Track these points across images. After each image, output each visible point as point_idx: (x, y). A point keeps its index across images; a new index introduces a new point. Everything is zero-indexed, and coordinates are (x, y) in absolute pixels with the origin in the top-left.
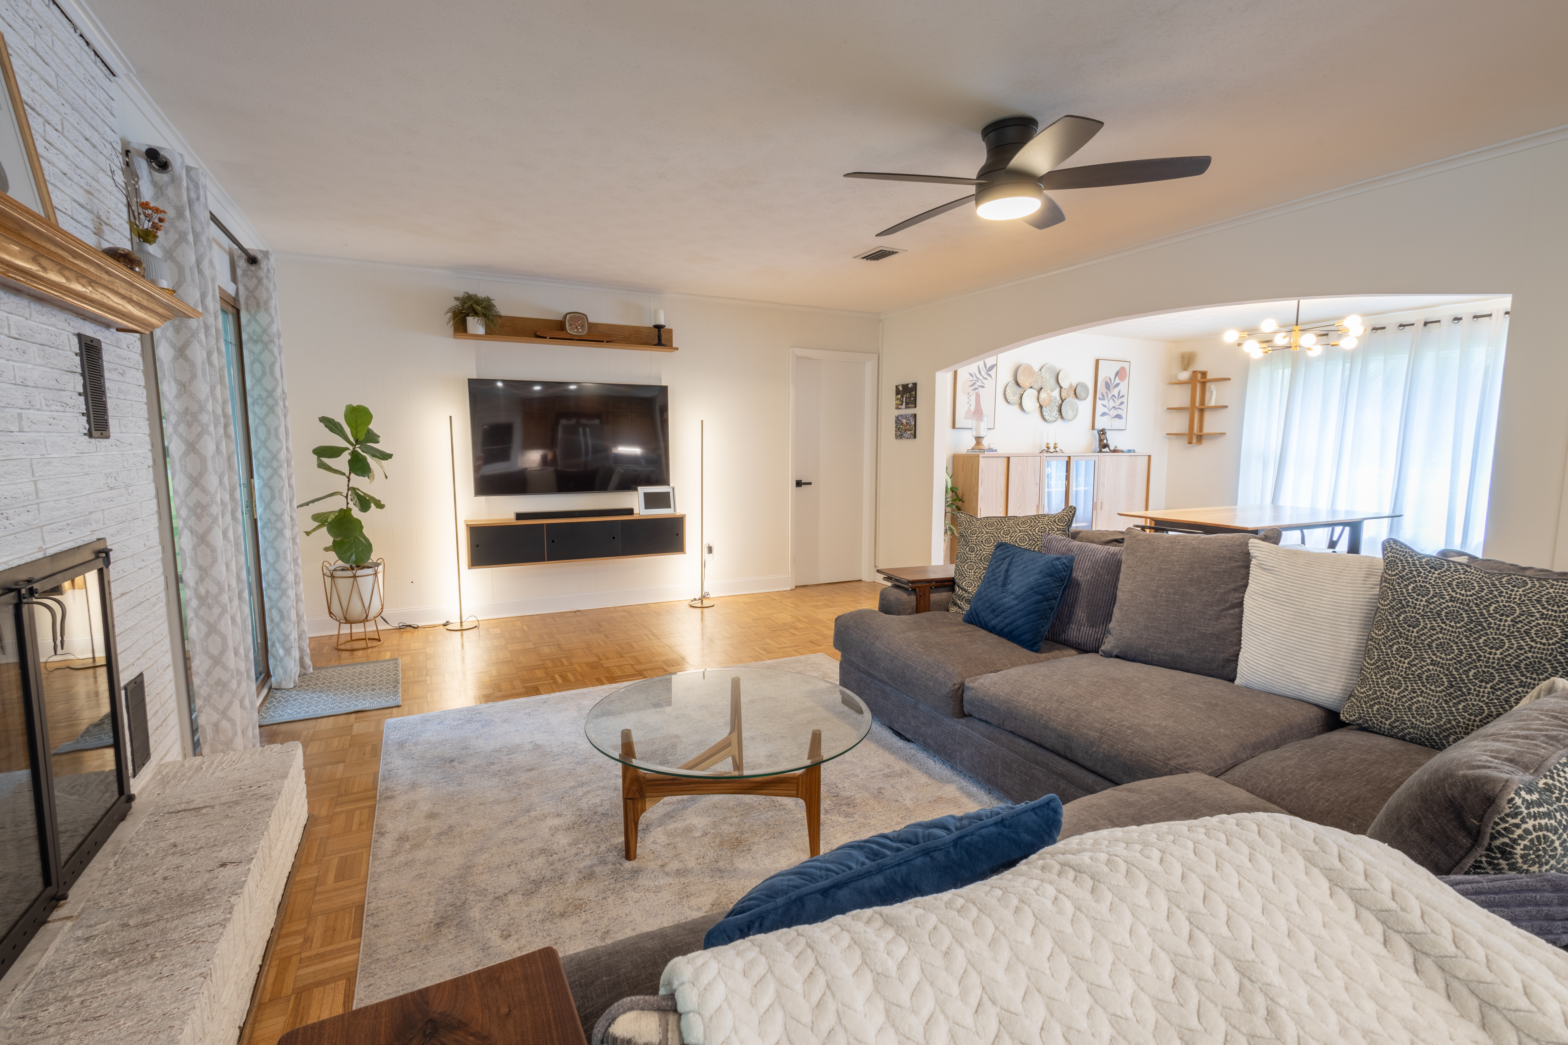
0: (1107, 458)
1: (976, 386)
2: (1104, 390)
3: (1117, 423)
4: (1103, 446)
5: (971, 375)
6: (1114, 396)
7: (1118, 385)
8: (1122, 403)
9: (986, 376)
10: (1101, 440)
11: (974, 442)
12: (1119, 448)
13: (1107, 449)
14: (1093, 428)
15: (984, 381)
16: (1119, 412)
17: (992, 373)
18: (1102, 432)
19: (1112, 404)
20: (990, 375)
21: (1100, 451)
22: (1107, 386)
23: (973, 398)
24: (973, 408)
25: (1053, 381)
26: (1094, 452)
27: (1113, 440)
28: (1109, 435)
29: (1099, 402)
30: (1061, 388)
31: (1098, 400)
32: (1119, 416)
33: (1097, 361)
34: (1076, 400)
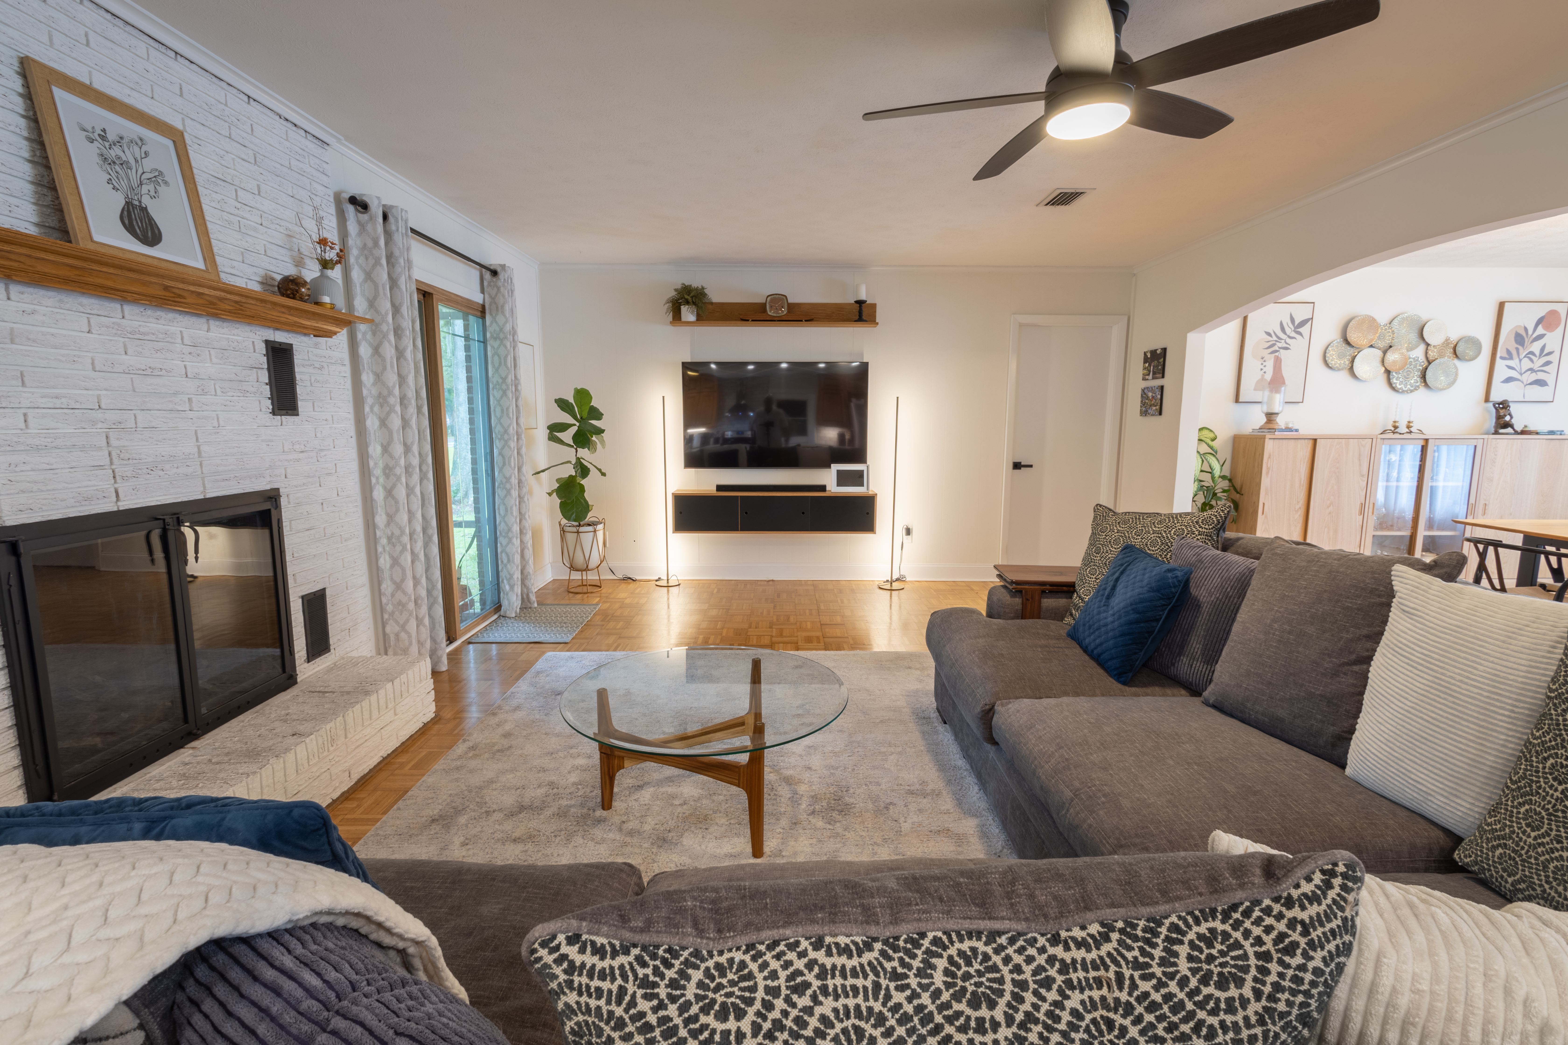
0: (1505, 443)
1: (1276, 348)
2: (1512, 345)
3: (1536, 392)
4: (1502, 424)
5: (1269, 334)
6: (1532, 353)
7: (1541, 337)
8: (1548, 363)
9: (1293, 334)
10: (1499, 417)
11: (1264, 420)
12: (1531, 428)
13: (1509, 430)
14: (1487, 400)
15: (1288, 340)
16: (1541, 376)
17: (1305, 330)
18: (1503, 406)
19: (1526, 364)
20: (1300, 334)
21: (1496, 433)
22: (1519, 339)
23: (1270, 364)
24: (1268, 376)
25: (1413, 336)
26: (1487, 433)
27: (1520, 417)
28: (1513, 408)
29: (1500, 364)
30: (1428, 345)
31: (1498, 360)
32: (1541, 383)
33: (1502, 305)
34: (1456, 361)
